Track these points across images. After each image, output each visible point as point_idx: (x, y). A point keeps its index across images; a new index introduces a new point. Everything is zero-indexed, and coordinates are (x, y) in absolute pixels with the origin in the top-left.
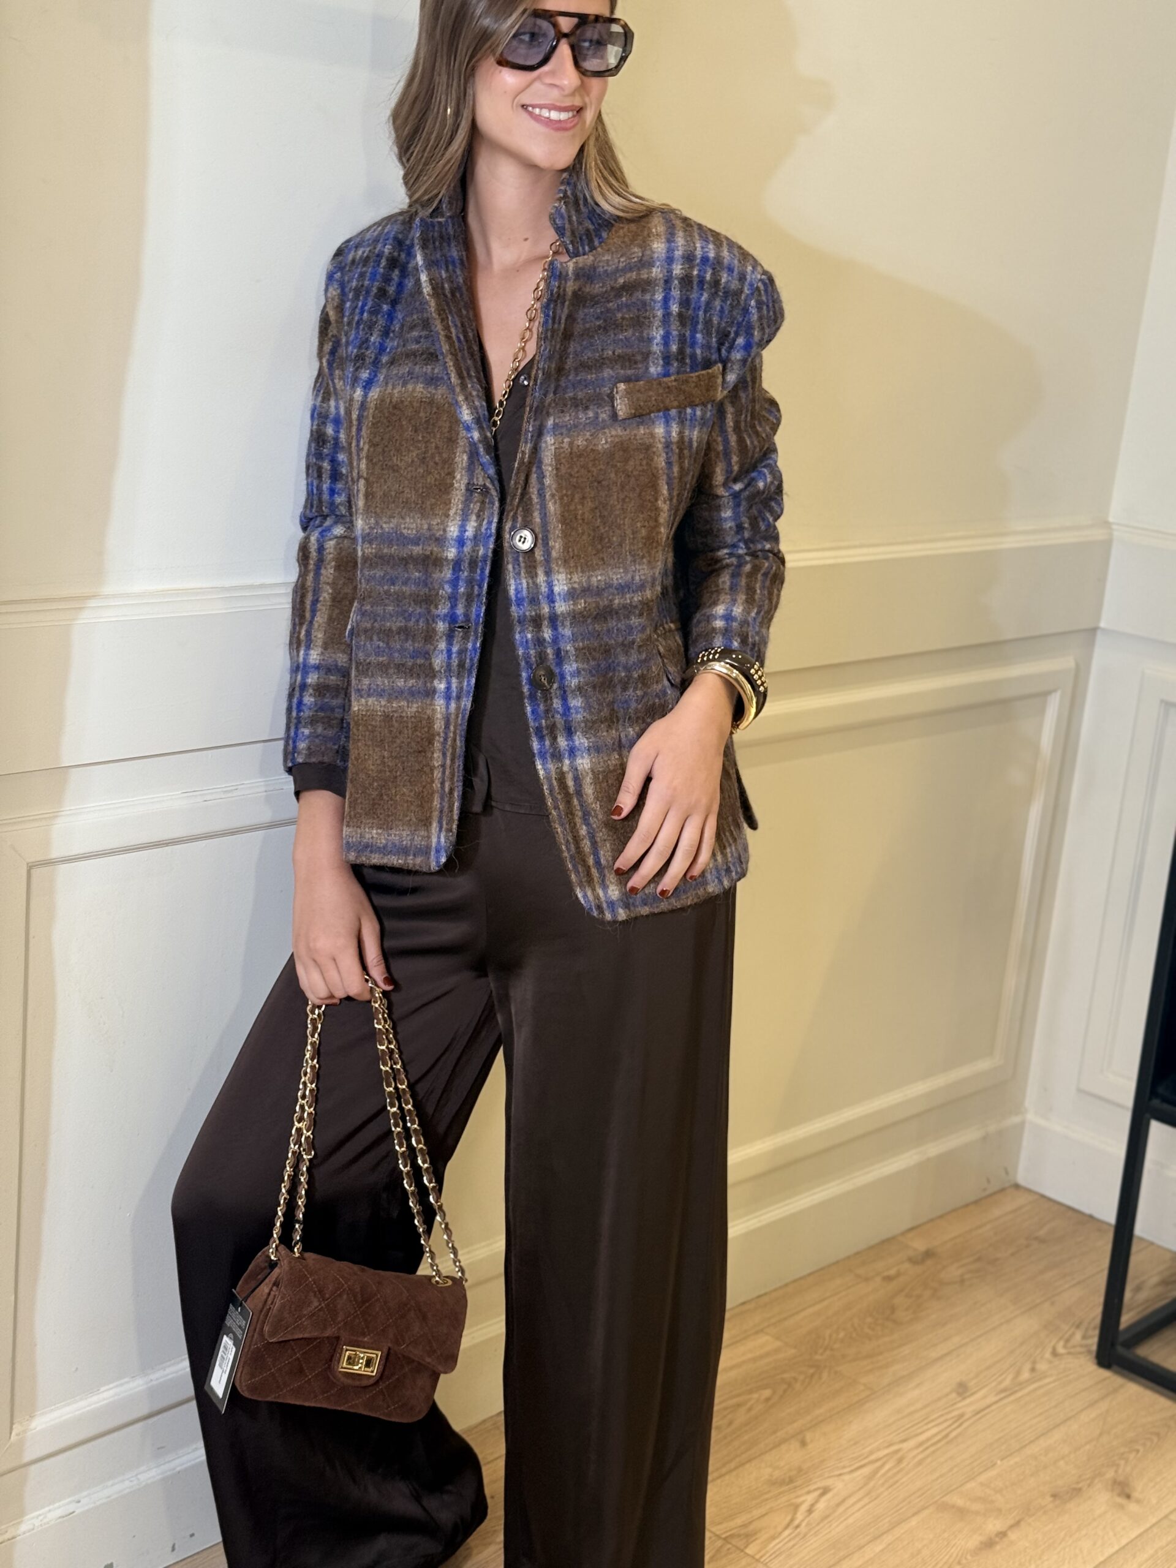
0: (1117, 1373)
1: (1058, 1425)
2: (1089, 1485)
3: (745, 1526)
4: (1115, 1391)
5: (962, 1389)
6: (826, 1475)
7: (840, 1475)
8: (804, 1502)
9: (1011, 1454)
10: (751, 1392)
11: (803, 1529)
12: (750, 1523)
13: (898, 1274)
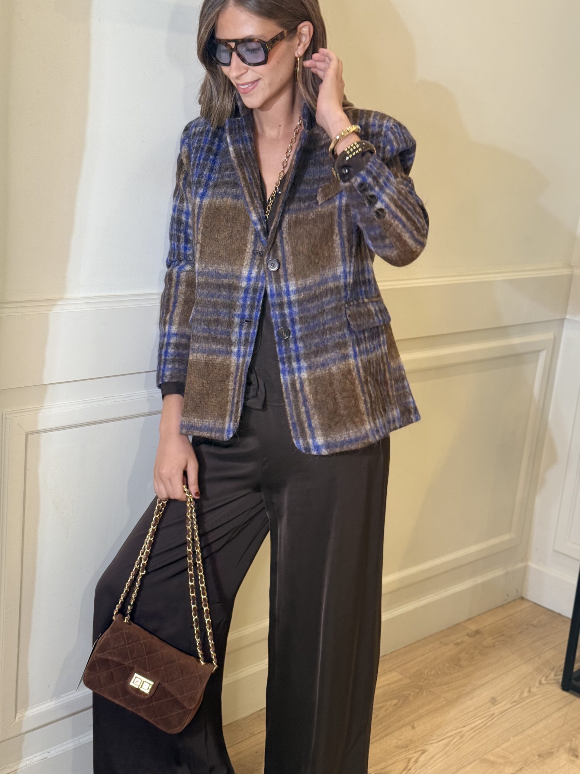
0: (571, 693)
1: (542, 720)
2: (557, 750)
4: (571, 702)
5: (494, 701)
6: (425, 743)
7: (432, 743)
8: (413, 757)
9: (518, 734)
10: (387, 701)
11: (412, 771)
12: (387, 767)
13: (462, 642)
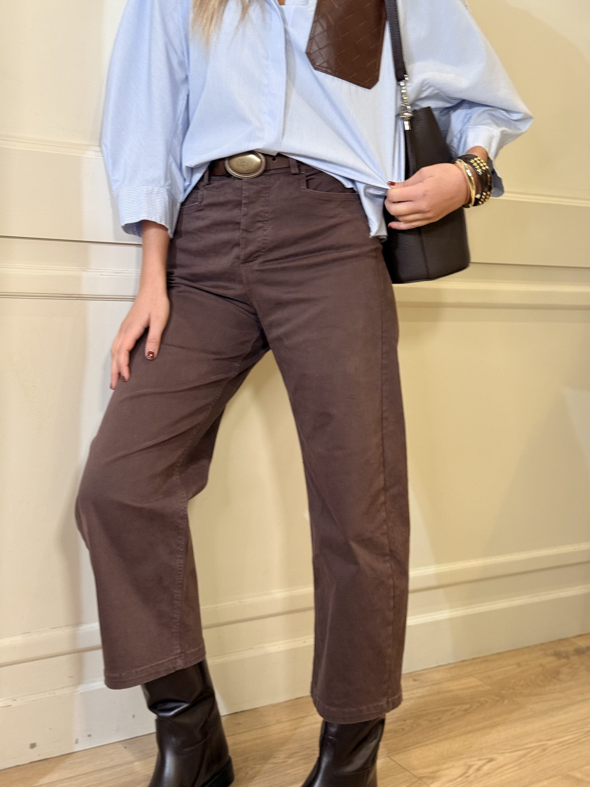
3: (433, 772)
6: (495, 752)
7: (503, 753)
8: (476, 764)
10: (456, 705)
11: (471, 778)
12: (438, 771)
